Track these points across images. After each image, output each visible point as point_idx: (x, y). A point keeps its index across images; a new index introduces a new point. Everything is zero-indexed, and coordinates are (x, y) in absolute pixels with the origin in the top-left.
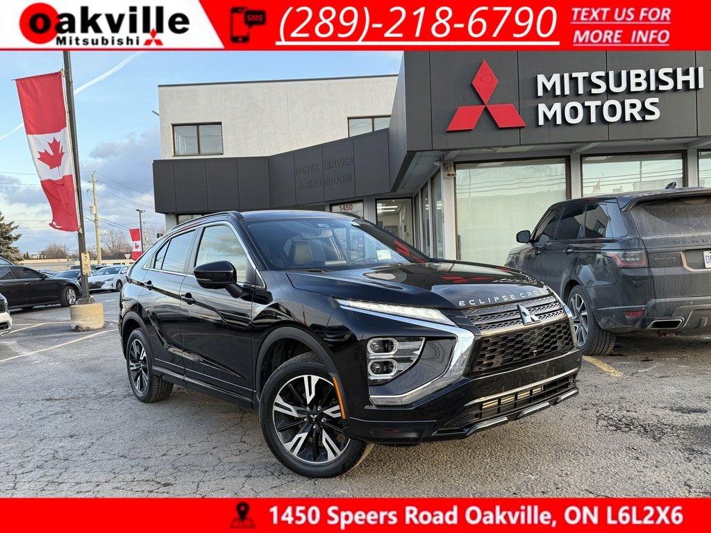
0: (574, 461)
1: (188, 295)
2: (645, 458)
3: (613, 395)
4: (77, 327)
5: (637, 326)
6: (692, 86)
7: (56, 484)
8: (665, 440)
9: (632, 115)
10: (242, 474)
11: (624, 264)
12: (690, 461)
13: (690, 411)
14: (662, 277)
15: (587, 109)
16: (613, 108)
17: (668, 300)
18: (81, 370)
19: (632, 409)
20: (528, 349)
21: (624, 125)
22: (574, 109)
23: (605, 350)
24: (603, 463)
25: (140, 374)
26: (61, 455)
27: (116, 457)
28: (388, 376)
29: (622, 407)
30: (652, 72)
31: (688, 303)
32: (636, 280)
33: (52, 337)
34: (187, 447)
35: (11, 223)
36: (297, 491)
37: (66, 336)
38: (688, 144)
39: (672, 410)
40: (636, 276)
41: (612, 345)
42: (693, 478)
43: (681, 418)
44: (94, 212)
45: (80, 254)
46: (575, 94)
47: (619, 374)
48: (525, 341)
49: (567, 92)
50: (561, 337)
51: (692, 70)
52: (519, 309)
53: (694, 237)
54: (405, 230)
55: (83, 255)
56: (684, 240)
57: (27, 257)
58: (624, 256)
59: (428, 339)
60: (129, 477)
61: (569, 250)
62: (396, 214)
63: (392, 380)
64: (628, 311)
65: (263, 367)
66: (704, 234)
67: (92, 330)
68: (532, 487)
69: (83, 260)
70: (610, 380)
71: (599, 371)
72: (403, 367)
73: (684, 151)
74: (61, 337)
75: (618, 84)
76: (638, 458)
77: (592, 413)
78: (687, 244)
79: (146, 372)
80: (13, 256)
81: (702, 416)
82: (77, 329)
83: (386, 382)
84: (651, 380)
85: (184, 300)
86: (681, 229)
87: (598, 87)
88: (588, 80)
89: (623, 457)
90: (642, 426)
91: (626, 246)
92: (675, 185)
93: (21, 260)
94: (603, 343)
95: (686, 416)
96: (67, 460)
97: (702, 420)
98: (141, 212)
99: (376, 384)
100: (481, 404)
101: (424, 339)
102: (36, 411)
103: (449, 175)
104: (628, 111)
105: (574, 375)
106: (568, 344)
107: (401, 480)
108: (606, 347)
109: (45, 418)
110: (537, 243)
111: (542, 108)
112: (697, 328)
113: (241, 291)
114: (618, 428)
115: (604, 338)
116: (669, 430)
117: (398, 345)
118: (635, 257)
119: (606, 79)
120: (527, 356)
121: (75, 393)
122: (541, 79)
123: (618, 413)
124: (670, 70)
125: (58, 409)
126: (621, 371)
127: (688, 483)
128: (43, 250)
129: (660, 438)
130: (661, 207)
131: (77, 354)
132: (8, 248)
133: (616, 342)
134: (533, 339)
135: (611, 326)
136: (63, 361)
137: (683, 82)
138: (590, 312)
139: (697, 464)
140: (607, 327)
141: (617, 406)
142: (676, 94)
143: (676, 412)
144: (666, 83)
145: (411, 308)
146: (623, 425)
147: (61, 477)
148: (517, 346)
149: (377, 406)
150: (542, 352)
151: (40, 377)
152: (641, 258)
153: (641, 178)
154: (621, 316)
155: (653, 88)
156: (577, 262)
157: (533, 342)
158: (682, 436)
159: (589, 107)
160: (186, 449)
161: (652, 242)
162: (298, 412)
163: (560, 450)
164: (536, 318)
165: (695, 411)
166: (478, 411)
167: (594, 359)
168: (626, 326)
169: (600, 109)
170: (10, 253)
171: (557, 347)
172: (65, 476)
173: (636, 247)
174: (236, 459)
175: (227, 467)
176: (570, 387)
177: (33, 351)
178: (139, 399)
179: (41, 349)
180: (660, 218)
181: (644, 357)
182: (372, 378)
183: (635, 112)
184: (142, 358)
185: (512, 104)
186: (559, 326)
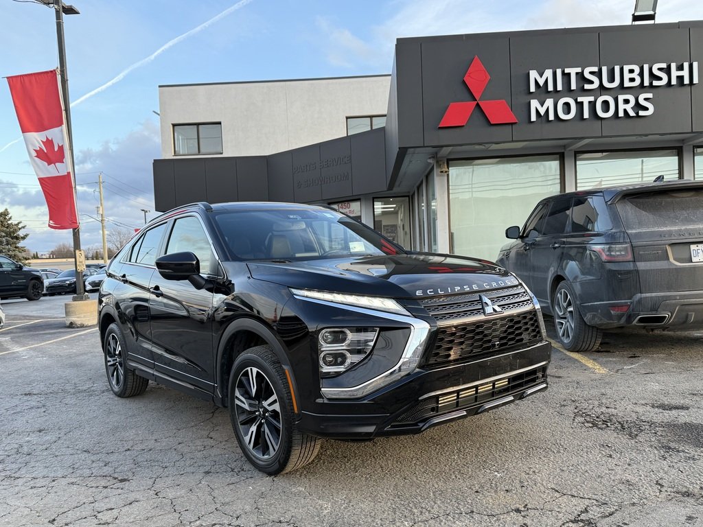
0: (544, 459)
1: (157, 288)
2: (619, 456)
3: (594, 392)
4: (71, 323)
5: (623, 321)
6: (686, 81)
7: (13, 479)
8: (641, 438)
9: (625, 111)
10: (202, 470)
11: (609, 258)
12: (665, 459)
13: (671, 408)
14: (647, 271)
15: (580, 105)
16: (606, 104)
17: (654, 294)
18: (67, 365)
19: (612, 406)
20: (490, 341)
21: (618, 121)
22: (567, 105)
23: (591, 346)
24: (575, 460)
25: (116, 369)
26: (25, 449)
27: (79, 452)
28: (341, 369)
29: (602, 403)
30: (646, 67)
31: (674, 298)
32: (621, 274)
33: (45, 334)
34: (153, 442)
35: (19, 223)
36: (254, 488)
37: (60, 332)
38: (683, 140)
39: (653, 406)
40: (621, 271)
41: (599, 341)
42: (666, 476)
43: (661, 414)
44: (101, 212)
45: (75, 251)
46: (568, 90)
47: (603, 371)
48: (486, 332)
49: (560, 88)
50: (527, 329)
51: (686, 65)
52: (481, 299)
53: (680, 230)
54: (403, 229)
55: (77, 252)
56: (670, 233)
57: (36, 257)
58: (610, 250)
59: (382, 329)
60: (87, 472)
61: (556, 245)
62: (395, 213)
63: (345, 372)
64: (613, 306)
65: (223, 360)
66: (691, 227)
67: (86, 327)
68: (496, 485)
69: (78, 257)
70: (593, 376)
71: (584, 368)
72: (356, 358)
73: (679, 148)
74: (55, 333)
75: (612, 80)
76: (611, 456)
77: (570, 410)
78: (673, 238)
79: (121, 366)
80: (21, 255)
81: (683, 413)
82: (71, 325)
83: (338, 374)
84: (636, 377)
85: (153, 293)
86: (667, 222)
87: (591, 82)
88: (580, 76)
89: (596, 455)
90: (620, 423)
91: (611, 239)
92: (663, 178)
93: (29, 259)
94: (589, 340)
95: (666, 413)
96: (29, 454)
97: (683, 417)
98: (146, 212)
99: (328, 376)
100: (437, 397)
101: (378, 329)
102: (12, 405)
103: (442, 172)
104: (622, 107)
105: (544, 369)
106: (535, 336)
107: (362, 476)
108: (592, 344)
109: (18, 412)
110: (527, 239)
111: (534, 104)
112: (684, 323)
113: (204, 282)
114: (595, 425)
115: (590, 334)
116: (647, 427)
117: (351, 336)
118: (620, 251)
119: (599, 74)
120: (488, 348)
121: (54, 388)
122: (533, 74)
123: (597, 410)
124: (664, 65)
125: (34, 404)
126: (606, 368)
127: (660, 482)
128: (53, 250)
129: (637, 435)
130: (647, 200)
131: (66, 350)
132: (16, 247)
133: (603, 339)
134: (495, 330)
135: (597, 321)
136: (50, 356)
137: (678, 77)
138: (576, 307)
139: (672, 462)
140: (593, 323)
141: (596, 403)
142: (670, 90)
143: (656, 409)
144: (660, 79)
145: (366, 298)
146: (600, 422)
147: (19, 473)
148: (477, 337)
149: (329, 399)
150: (506, 344)
151: (23, 372)
152: (627, 252)
153: (642, 177)
154: (606, 311)
155: (646, 83)
156: (564, 257)
157: (494, 334)
158: (659, 434)
159: (582, 103)
160: (151, 444)
161: (638, 235)
162: (250, 405)
163: (531, 447)
164: (498, 309)
165: (677, 408)
166: (434, 405)
167: (580, 355)
168: (612, 322)
169: (592, 105)
170: (17, 253)
171: (522, 339)
172: (23, 471)
173: (622, 241)
174: (199, 455)
175: (188, 463)
176: (538, 381)
177: (24, 346)
178: (116, 394)
179: (33, 344)
180: (646, 211)
181: (631, 354)
182: (324, 371)
183: (629, 107)
184: (117, 353)
185: (503, 100)
186: (525, 318)
